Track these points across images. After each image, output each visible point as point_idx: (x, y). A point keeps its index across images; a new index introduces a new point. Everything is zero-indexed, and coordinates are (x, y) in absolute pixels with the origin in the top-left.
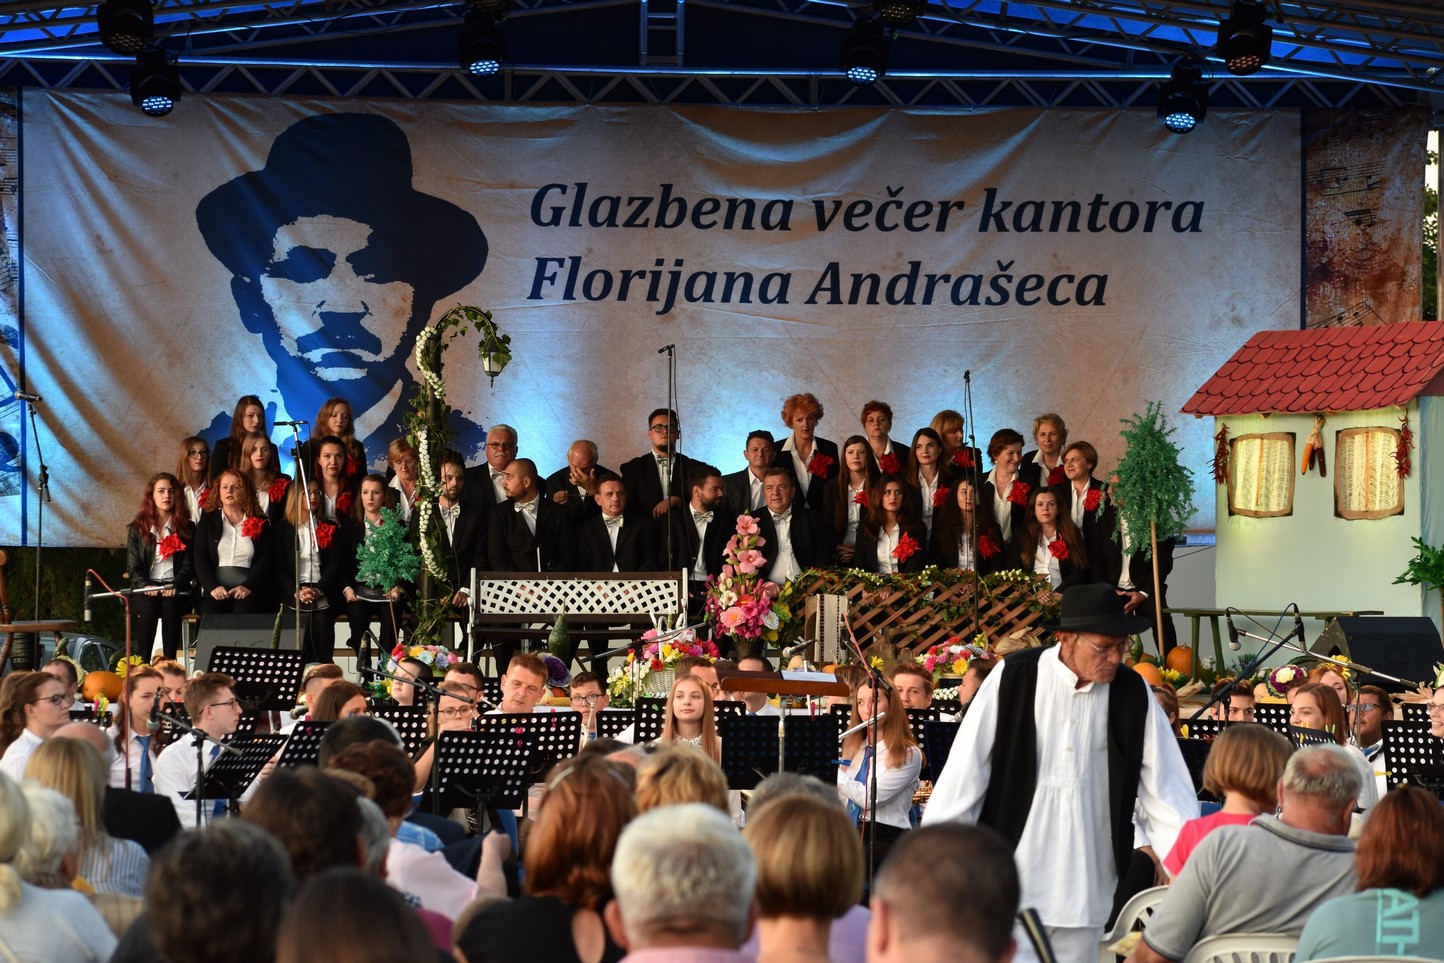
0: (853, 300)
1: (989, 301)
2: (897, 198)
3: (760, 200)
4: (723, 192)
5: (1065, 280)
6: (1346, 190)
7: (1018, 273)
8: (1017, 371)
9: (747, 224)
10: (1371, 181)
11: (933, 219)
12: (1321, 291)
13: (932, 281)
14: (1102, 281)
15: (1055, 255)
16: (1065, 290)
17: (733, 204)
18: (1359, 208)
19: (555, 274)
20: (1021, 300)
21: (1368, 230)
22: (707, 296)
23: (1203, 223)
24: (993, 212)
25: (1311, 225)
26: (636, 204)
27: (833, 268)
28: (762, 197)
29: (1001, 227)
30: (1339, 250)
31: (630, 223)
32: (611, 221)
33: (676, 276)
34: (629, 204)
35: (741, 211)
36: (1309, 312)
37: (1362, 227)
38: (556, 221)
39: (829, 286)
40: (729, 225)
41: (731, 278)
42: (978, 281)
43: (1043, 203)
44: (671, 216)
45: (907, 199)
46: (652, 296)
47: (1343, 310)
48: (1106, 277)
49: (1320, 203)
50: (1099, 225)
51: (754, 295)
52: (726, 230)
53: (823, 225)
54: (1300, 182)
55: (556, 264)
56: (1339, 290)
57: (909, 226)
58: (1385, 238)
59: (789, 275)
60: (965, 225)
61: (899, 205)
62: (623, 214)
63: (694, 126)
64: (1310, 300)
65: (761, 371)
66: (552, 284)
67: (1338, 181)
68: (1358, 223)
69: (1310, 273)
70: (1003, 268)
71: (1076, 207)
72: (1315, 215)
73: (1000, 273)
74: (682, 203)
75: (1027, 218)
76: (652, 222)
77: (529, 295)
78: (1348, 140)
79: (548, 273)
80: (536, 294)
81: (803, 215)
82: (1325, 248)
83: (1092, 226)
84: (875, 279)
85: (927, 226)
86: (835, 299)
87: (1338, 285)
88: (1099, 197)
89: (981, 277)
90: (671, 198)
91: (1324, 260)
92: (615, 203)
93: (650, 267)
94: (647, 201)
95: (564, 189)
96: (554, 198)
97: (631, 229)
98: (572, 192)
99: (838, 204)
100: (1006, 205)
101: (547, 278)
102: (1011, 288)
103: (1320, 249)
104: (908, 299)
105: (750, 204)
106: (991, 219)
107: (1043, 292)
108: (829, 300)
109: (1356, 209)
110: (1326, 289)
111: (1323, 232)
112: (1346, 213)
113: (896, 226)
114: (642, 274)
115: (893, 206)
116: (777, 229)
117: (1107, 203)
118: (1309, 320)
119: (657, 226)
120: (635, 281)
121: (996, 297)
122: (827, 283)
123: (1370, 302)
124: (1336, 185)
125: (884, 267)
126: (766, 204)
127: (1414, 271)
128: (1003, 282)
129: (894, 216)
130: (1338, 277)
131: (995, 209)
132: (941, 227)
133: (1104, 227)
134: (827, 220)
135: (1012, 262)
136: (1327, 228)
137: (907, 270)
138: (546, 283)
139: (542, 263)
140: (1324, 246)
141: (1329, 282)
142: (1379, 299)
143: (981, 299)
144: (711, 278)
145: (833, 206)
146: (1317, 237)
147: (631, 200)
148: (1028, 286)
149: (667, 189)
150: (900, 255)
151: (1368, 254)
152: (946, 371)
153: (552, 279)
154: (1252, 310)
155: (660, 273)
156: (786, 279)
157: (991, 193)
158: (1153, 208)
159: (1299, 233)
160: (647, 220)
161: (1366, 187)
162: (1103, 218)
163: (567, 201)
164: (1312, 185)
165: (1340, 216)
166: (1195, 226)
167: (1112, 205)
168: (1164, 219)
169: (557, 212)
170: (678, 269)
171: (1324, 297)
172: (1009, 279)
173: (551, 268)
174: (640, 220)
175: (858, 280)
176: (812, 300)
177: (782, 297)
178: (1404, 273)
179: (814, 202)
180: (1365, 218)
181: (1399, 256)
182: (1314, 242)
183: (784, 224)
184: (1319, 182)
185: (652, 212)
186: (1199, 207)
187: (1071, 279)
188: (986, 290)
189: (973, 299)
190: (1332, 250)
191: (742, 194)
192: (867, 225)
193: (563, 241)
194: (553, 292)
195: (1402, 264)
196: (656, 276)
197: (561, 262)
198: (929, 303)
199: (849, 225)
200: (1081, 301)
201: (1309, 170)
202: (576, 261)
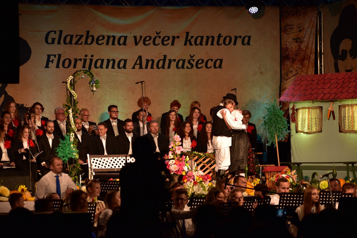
0: (146, 67)
1: (187, 68)
2: (159, 35)
3: (117, 36)
4: (106, 34)
5: (210, 61)
6: (293, 32)
7: (196, 58)
8: (196, 89)
9: (113, 44)
10: (300, 29)
11: (170, 42)
12: (286, 63)
13: (170, 61)
14: (221, 61)
15: (207, 53)
16: (210, 64)
17: (109, 37)
18: (297, 37)
19: (53, 60)
20: (197, 67)
21: (300, 44)
22: (101, 67)
23: (251, 42)
24: (188, 39)
25: (283, 43)
26: (78, 37)
27: (140, 57)
28: (118, 35)
29: (191, 44)
30: (291, 50)
31: (76, 43)
32: (70, 43)
33: (91, 60)
34: (76, 37)
35: (111, 39)
36: (283, 70)
37: (298, 43)
38: (53, 42)
39: (139, 63)
40: (107, 44)
41: (108, 61)
42: (184, 61)
43: (203, 36)
44: (89, 41)
45: (162, 36)
46: (84, 67)
47: (292, 69)
48: (222, 59)
49: (285, 36)
50: (220, 43)
51: (116, 66)
52: (107, 46)
53: (136, 44)
54: (279, 29)
55: (53, 57)
56: (291, 63)
57: (163, 44)
58: (304, 46)
59: (126, 60)
60: (179, 43)
61: (160, 37)
62: (74, 40)
63: (96, 12)
64: (283, 66)
65: (118, 90)
66: (52, 63)
67: (290, 29)
68: (297, 42)
69: (283, 58)
70: (192, 57)
71: (213, 38)
72: (284, 40)
73: (190, 58)
74: (93, 37)
75: (198, 41)
76: (84, 43)
77: (45, 67)
78: (293, 16)
79: (51, 59)
80: (47, 66)
81: (130, 40)
82: (287, 50)
83: (218, 44)
84: (153, 61)
85: (168, 44)
86: (141, 67)
87: (291, 61)
88: (220, 34)
89: (185, 60)
90: (89, 35)
91: (287, 54)
92: (72, 37)
93: (83, 57)
94: (82, 36)
95: (55, 32)
96: (52, 35)
97: (77, 45)
98: (58, 33)
99: (141, 37)
100: (192, 37)
101: (51, 61)
102: (194, 63)
103: (286, 50)
104: (163, 67)
105: (114, 37)
106: (187, 42)
107: (204, 64)
108: (139, 67)
109: (296, 38)
110: (288, 63)
111: (286, 45)
112: (293, 39)
113: (159, 44)
114: (80, 60)
115: (158, 38)
116: (123, 45)
117: (222, 36)
118: (282, 72)
119: (85, 44)
120: (79, 62)
121: (190, 66)
122: (138, 62)
123: (300, 67)
124: (290, 30)
125: (156, 57)
126: (119, 37)
127: (313, 57)
128: (191, 61)
129: (158, 41)
130: (291, 59)
131: (189, 38)
132: (173, 44)
133: (222, 44)
134: (138, 42)
135: (194, 55)
136: (287, 43)
137: (162, 58)
138: (50, 63)
139: (49, 56)
140: (287, 49)
141: (288, 60)
142: (303, 65)
143: (185, 67)
144: (102, 61)
145: (140, 37)
146: (285, 46)
147: (77, 36)
148: (199, 63)
149: (88, 32)
150: (160, 53)
151: (300, 52)
152: (175, 90)
153: (52, 61)
154: (266, 69)
155: (86, 59)
156: (125, 61)
157: (188, 33)
158: (236, 38)
159: (279, 45)
160: (82, 42)
161: (299, 31)
162: (221, 41)
163: (56, 36)
164: (283, 30)
165: (291, 40)
166: (248, 43)
167: (224, 37)
168: (239, 41)
169: (53, 40)
170: (92, 58)
171: (287, 65)
172: (194, 60)
173: (52, 58)
174: (80, 42)
175: (148, 61)
176: (134, 68)
177: (124, 67)
178: (310, 57)
179: (134, 36)
180: (299, 40)
181: (308, 52)
182: (284, 48)
183: (125, 44)
184: (285, 29)
185: (83, 40)
186: (249, 37)
187: (212, 60)
188: (186, 64)
189: (183, 67)
190: (289, 51)
191: (111, 34)
192: (150, 44)
193: (56, 49)
194: (53, 66)
195: (309, 55)
196: (85, 60)
197: (55, 56)
198: (170, 68)
199: (144, 44)
200: (215, 67)
201: (282, 26)
202: (60, 56)
